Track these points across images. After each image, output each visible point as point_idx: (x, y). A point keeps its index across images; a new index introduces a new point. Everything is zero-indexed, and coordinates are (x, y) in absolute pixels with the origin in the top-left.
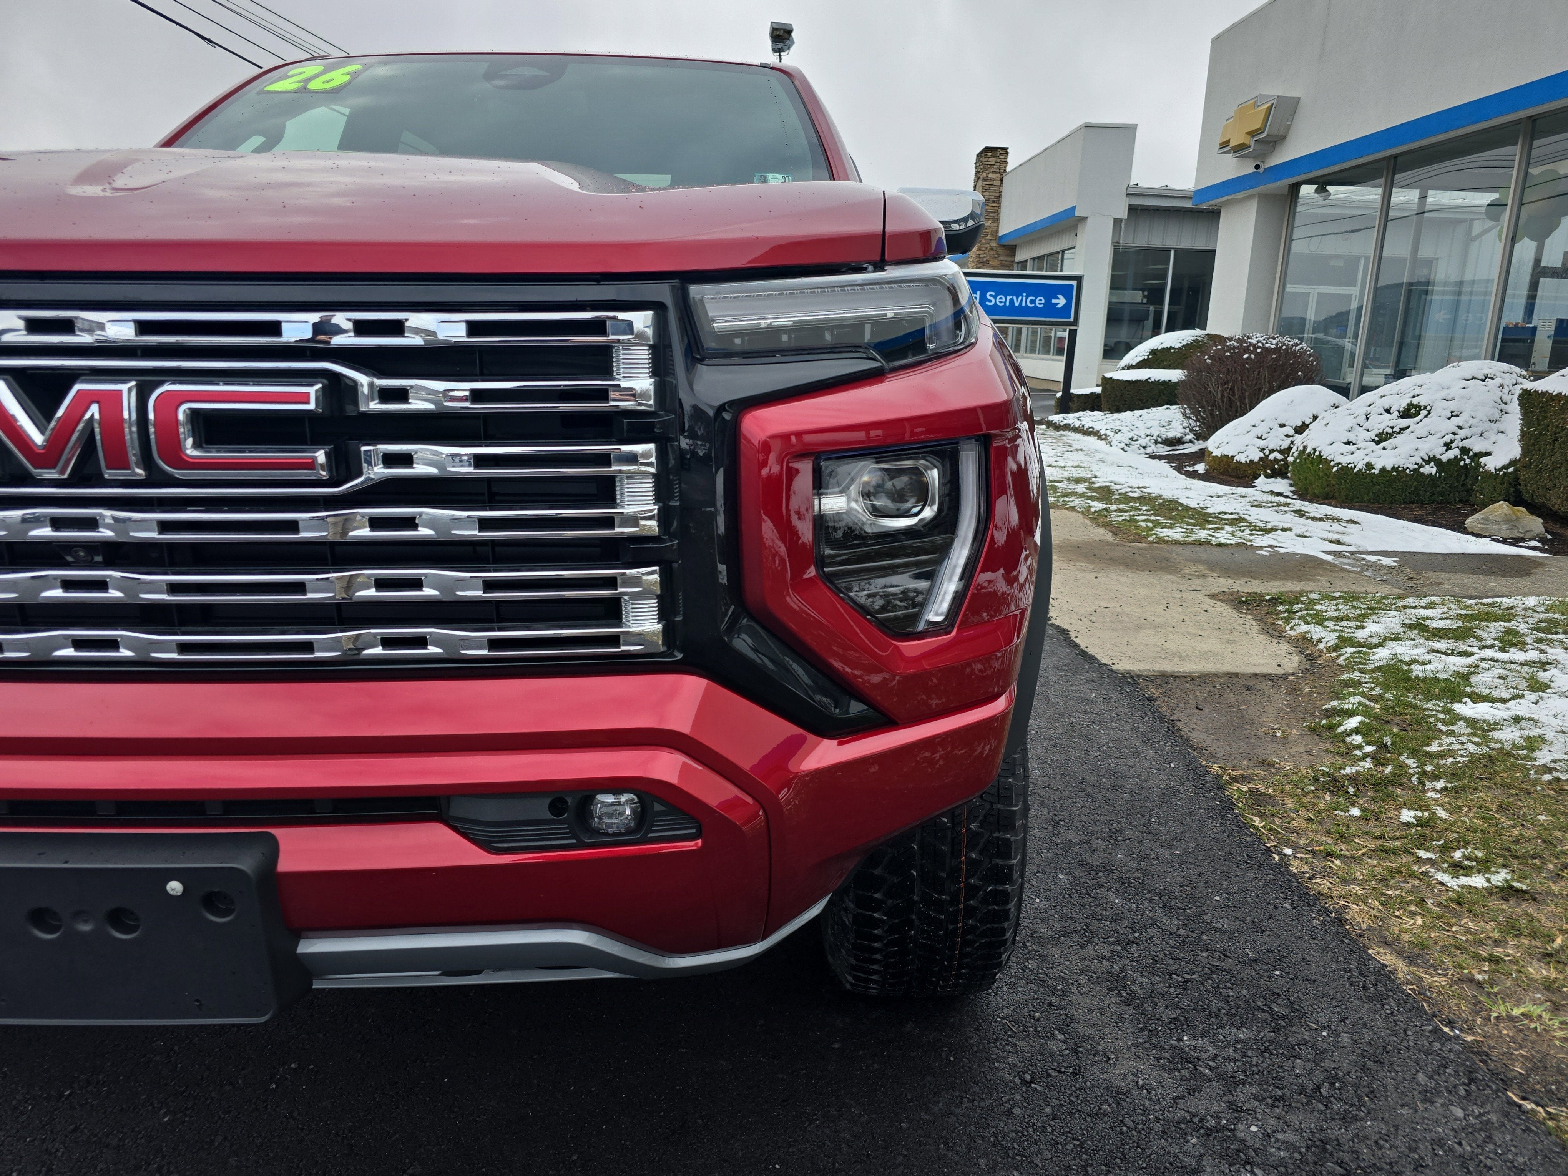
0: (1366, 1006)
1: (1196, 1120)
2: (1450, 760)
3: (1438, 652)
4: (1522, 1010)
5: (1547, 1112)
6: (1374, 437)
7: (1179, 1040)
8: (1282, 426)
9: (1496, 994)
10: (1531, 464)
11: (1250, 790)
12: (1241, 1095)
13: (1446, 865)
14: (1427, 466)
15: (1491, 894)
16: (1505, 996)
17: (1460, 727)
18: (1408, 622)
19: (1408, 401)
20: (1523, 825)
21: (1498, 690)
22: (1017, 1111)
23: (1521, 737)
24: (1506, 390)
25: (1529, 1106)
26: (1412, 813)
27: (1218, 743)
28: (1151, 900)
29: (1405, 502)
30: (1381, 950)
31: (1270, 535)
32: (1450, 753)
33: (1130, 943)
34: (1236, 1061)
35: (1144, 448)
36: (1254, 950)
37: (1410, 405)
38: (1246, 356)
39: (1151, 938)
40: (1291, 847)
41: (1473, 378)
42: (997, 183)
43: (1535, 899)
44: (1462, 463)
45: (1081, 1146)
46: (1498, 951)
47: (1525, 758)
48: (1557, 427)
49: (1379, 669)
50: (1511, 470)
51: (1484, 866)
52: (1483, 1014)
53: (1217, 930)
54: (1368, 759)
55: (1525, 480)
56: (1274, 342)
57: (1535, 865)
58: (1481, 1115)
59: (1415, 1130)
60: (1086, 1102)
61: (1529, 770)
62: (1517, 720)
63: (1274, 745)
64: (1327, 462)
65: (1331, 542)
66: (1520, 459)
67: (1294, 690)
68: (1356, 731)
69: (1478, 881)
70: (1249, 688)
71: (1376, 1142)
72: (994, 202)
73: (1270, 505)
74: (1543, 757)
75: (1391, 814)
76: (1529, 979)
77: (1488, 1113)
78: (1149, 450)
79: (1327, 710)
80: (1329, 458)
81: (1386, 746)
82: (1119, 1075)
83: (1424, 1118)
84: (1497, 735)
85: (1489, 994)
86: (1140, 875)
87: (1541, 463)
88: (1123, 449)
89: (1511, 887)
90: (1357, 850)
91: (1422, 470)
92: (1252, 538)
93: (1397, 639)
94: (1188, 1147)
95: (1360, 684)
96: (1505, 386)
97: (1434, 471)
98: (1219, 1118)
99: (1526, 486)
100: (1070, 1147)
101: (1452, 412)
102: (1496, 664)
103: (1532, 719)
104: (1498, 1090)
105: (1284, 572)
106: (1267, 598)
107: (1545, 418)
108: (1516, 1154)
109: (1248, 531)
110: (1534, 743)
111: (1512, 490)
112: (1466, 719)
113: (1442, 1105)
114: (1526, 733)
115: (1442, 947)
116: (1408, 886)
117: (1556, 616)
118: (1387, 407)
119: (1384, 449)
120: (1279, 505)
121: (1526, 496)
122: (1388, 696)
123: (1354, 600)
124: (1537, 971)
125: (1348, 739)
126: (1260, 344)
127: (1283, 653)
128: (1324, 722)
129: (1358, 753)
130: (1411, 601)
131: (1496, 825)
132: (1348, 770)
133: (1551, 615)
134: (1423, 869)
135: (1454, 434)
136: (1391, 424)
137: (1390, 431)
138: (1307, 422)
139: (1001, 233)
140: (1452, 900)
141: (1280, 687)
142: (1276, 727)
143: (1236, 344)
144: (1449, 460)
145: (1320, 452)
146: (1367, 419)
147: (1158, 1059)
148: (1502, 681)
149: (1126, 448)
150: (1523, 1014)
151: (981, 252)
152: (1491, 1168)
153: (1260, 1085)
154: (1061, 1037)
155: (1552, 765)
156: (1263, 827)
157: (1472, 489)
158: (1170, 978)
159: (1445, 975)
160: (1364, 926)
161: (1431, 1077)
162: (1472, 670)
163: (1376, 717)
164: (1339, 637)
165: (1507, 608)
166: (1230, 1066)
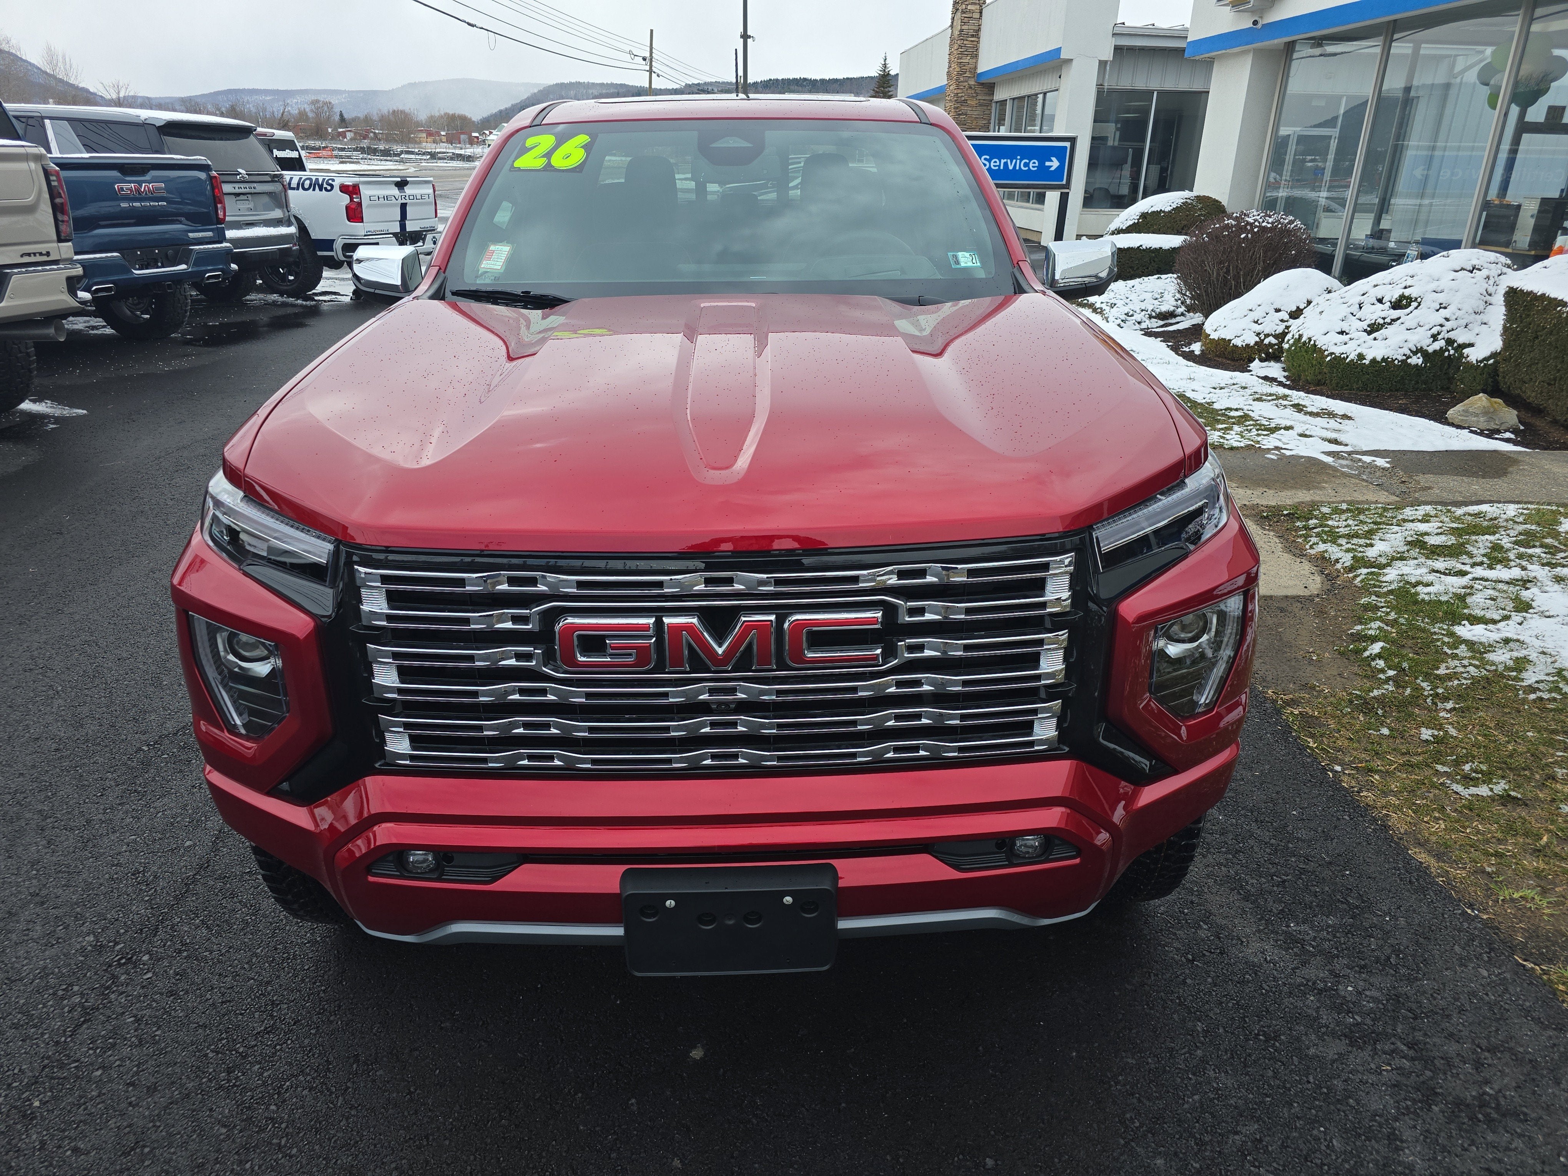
0: (1414, 897)
1: (1310, 984)
2: (1456, 682)
3: (1437, 572)
4: (1521, 894)
5: (1542, 970)
6: (1366, 327)
7: (1288, 926)
8: (1278, 310)
9: (1501, 882)
10: (1511, 358)
11: (1300, 713)
12: (1339, 964)
13: (1459, 777)
14: (1414, 358)
15: (1493, 800)
16: (1508, 883)
17: (1462, 650)
18: (1409, 539)
19: (1400, 292)
20: (1515, 741)
21: (1490, 611)
22: (1189, 981)
23: (1511, 659)
24: (1491, 282)
25: (1530, 965)
26: (1430, 732)
27: (1266, 667)
28: (1246, 816)
29: (1391, 390)
30: (1417, 850)
31: (1274, 435)
32: (1454, 676)
33: (1238, 852)
34: (1330, 940)
35: (1139, 323)
36: (1328, 855)
37: (1402, 297)
38: (1243, 236)
39: (1252, 847)
40: (1339, 764)
41: (1462, 269)
42: (977, 15)
43: (1526, 805)
44: (1446, 354)
45: (1237, 1004)
46: (1501, 848)
47: (1515, 679)
48: (1539, 325)
49: (1391, 592)
50: (1491, 361)
51: (1487, 778)
52: (1493, 897)
53: (1298, 839)
54: (1391, 683)
55: (1504, 372)
56: (1270, 220)
57: (1526, 775)
58: (1500, 974)
59: (1457, 986)
60: (1233, 973)
61: (1518, 690)
62: (1507, 641)
63: (1312, 668)
64: (1321, 351)
65: (1330, 441)
66: (1500, 353)
67: (1321, 613)
68: (1379, 656)
69: (1483, 791)
70: (1282, 610)
71: (1432, 995)
72: (973, 36)
73: (1270, 398)
74: (1530, 677)
75: (1412, 733)
76: (1524, 869)
77: (1504, 972)
78: (1144, 326)
79: (1352, 634)
80: (1323, 348)
81: (1404, 670)
82: (1252, 953)
83: (1462, 977)
84: (1491, 656)
85: (1496, 881)
86: (1233, 795)
87: (1521, 358)
88: (1119, 325)
89: (1509, 795)
90: (1390, 765)
91: (1409, 361)
92: (1259, 439)
93: (1402, 559)
94: (1308, 1002)
95: (1377, 608)
96: (1491, 278)
97: (1420, 361)
98: (1325, 981)
99: (1504, 377)
100: (1230, 1005)
101: (1441, 304)
102: (1487, 583)
103: (1518, 641)
104: (1509, 956)
105: (1293, 479)
106: (1285, 512)
107: (1529, 315)
108: (1525, 1000)
109: (1254, 432)
110: (1521, 664)
111: (1490, 380)
112: (1466, 642)
113: (1473, 968)
114: (1515, 654)
115: (1460, 846)
116: (1431, 795)
117: (1533, 527)
118: (1380, 297)
119: (1375, 339)
120: (1278, 398)
121: (1503, 387)
122: (1402, 620)
123: (1359, 513)
124: (1530, 863)
125: (1373, 664)
126: (1257, 224)
127: (1307, 573)
128: (1352, 646)
129: (1382, 676)
130: (1408, 512)
131: (1496, 741)
132: (1376, 693)
133: (1528, 526)
134: (1441, 781)
135: (1441, 326)
136: (1383, 314)
137: (1381, 321)
138: (1301, 307)
139: (979, 71)
140: (1464, 806)
141: (1308, 609)
142: (1311, 650)
143: (1233, 223)
144: (1435, 351)
145: (1315, 341)
146: (1361, 308)
147: (1276, 941)
148: (1493, 602)
149: (1122, 324)
150: (1521, 897)
151: (959, 91)
152: (1508, 1010)
153: (1349, 957)
154: (1205, 927)
155: (1536, 685)
156: (1316, 748)
157: (1453, 378)
158: (1272, 879)
159: (1465, 868)
160: (1402, 831)
161: (1464, 949)
162: (1468, 591)
163: (1393, 642)
164: (1354, 558)
165: (1491, 519)
166: (1326, 945)
